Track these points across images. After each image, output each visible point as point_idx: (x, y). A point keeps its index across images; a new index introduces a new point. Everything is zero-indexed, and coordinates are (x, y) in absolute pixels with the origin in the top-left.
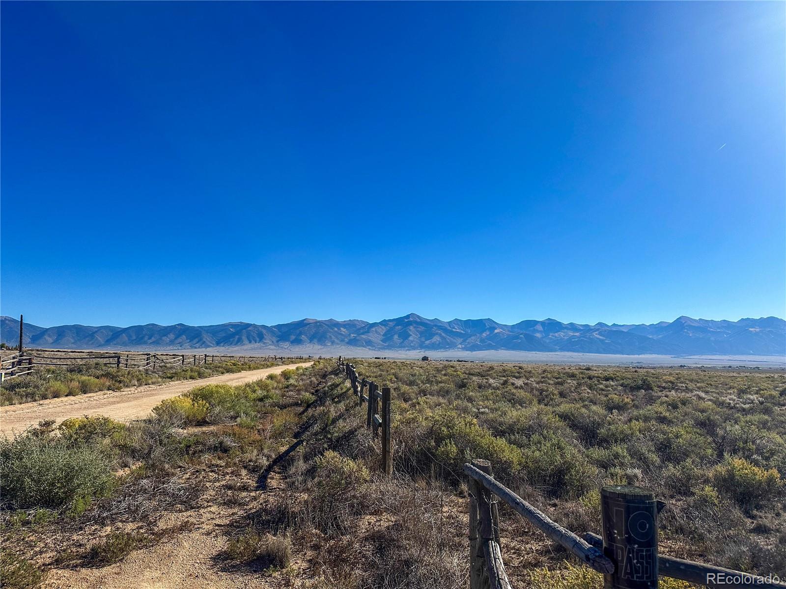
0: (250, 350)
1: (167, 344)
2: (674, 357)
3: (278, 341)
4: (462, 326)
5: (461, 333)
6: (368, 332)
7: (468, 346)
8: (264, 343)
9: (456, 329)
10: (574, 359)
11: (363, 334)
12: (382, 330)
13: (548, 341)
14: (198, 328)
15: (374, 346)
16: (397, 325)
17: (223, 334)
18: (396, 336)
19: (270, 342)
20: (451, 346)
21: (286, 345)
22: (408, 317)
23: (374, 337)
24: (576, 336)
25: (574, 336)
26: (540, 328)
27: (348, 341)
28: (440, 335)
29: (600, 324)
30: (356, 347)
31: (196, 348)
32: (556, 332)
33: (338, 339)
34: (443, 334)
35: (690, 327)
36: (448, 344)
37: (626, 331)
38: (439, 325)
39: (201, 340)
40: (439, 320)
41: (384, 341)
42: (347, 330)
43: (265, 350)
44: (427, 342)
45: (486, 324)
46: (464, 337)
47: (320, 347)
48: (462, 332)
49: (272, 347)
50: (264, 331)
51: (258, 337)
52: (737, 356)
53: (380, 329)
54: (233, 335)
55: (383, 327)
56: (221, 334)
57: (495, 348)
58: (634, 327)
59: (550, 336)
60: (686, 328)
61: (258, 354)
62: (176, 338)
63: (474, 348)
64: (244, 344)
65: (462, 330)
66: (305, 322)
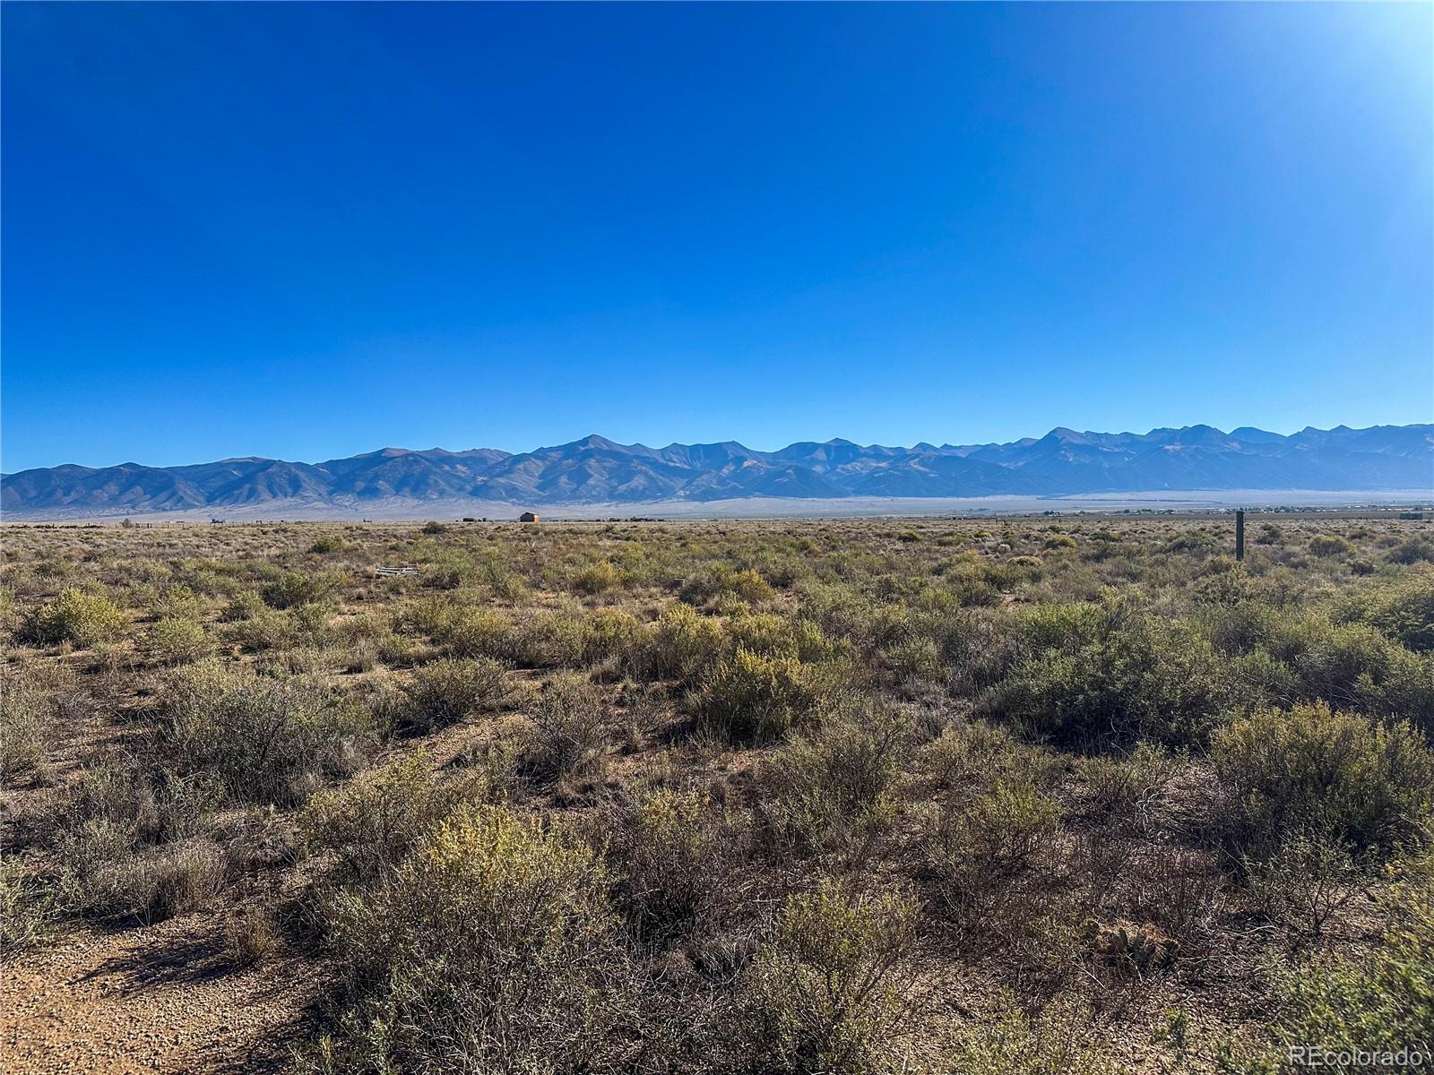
0: (275, 511)
1: (103, 504)
2: (1043, 499)
3: (331, 493)
4: (686, 457)
5: (686, 470)
6: (509, 471)
7: (696, 492)
8: (303, 498)
9: (676, 462)
10: (877, 507)
11: (500, 475)
12: (538, 467)
13: (834, 478)
14: (165, 471)
15: (523, 498)
16: (565, 458)
17: (219, 482)
18: (562, 477)
19: (315, 496)
20: (666, 493)
21: (348, 499)
22: (585, 442)
23: (520, 480)
24: (881, 467)
25: (878, 467)
26: (820, 455)
27: (471, 489)
28: (646, 474)
29: (922, 446)
30: (488, 501)
31: (164, 510)
32: (849, 462)
33: (451, 486)
34: (651, 472)
35: (1072, 446)
36: (660, 490)
37: (964, 456)
38: (644, 455)
39: (174, 494)
40: (642, 446)
41: (540, 487)
42: (469, 468)
43: (304, 511)
44: (622, 488)
45: (729, 452)
46: (689, 475)
47: (416, 502)
48: (686, 467)
49: (320, 505)
50: (302, 475)
51: (290, 486)
52: (1143, 493)
53: (534, 466)
54: (238, 484)
55: (539, 462)
56: (212, 482)
57: (744, 494)
58: (980, 448)
59: (838, 470)
60: (1064, 447)
61: (292, 517)
62: (122, 492)
63: (707, 495)
64: (262, 500)
65: (685, 463)
66: (383, 455)
